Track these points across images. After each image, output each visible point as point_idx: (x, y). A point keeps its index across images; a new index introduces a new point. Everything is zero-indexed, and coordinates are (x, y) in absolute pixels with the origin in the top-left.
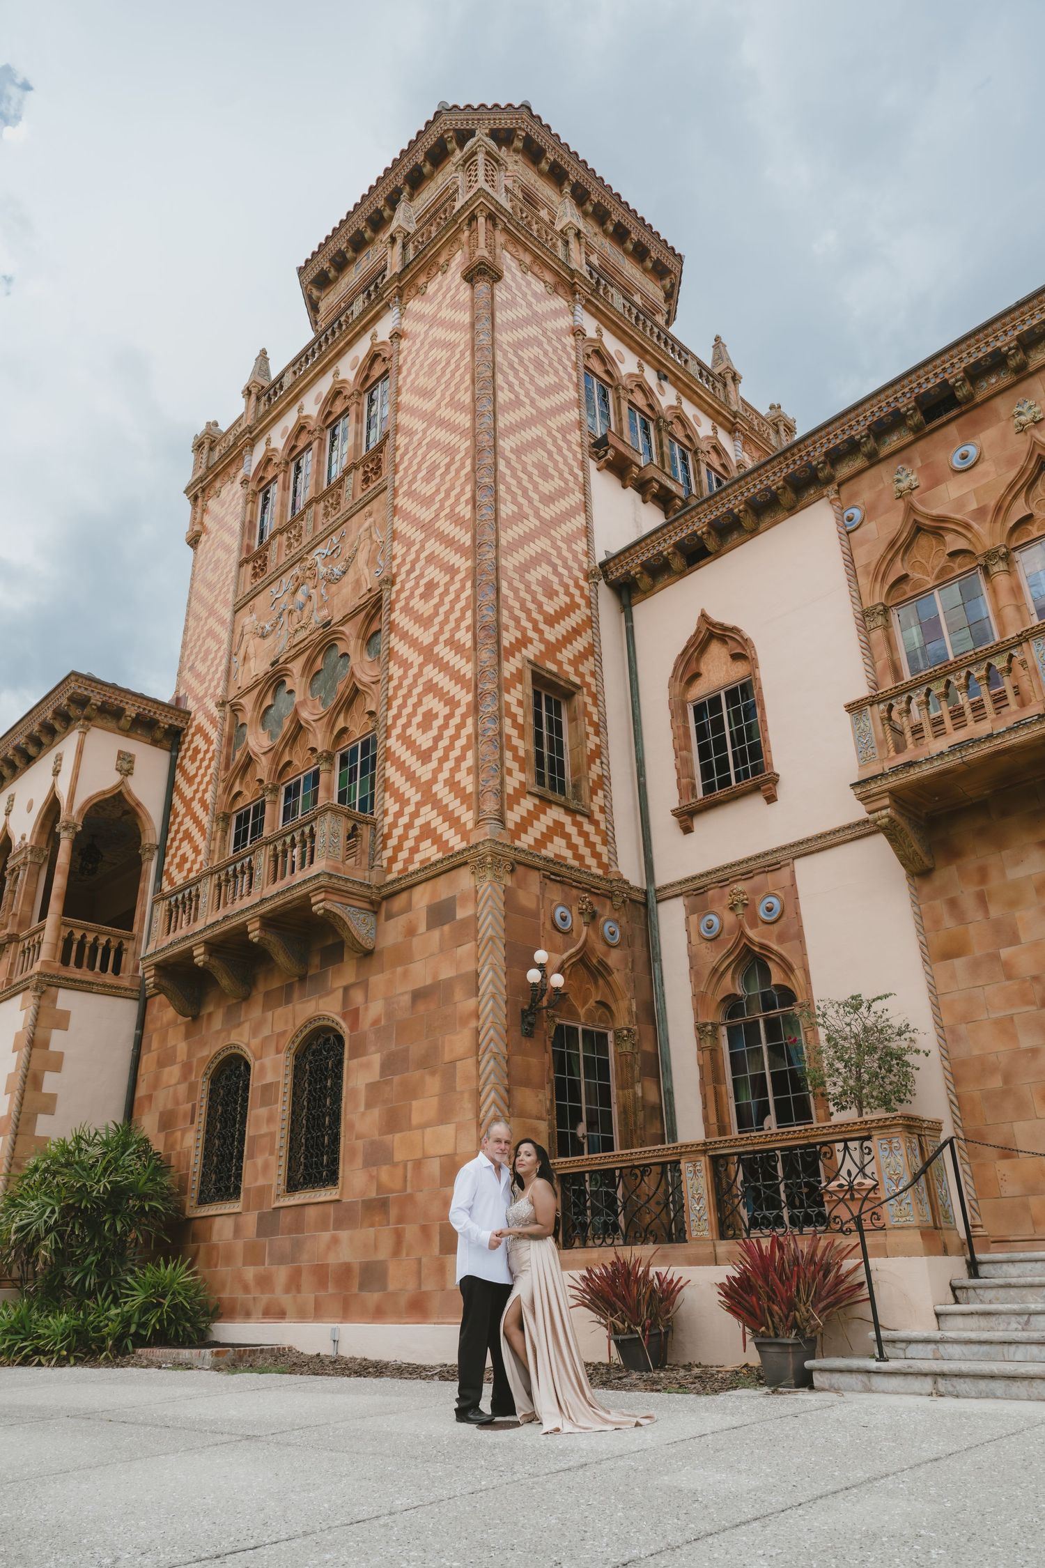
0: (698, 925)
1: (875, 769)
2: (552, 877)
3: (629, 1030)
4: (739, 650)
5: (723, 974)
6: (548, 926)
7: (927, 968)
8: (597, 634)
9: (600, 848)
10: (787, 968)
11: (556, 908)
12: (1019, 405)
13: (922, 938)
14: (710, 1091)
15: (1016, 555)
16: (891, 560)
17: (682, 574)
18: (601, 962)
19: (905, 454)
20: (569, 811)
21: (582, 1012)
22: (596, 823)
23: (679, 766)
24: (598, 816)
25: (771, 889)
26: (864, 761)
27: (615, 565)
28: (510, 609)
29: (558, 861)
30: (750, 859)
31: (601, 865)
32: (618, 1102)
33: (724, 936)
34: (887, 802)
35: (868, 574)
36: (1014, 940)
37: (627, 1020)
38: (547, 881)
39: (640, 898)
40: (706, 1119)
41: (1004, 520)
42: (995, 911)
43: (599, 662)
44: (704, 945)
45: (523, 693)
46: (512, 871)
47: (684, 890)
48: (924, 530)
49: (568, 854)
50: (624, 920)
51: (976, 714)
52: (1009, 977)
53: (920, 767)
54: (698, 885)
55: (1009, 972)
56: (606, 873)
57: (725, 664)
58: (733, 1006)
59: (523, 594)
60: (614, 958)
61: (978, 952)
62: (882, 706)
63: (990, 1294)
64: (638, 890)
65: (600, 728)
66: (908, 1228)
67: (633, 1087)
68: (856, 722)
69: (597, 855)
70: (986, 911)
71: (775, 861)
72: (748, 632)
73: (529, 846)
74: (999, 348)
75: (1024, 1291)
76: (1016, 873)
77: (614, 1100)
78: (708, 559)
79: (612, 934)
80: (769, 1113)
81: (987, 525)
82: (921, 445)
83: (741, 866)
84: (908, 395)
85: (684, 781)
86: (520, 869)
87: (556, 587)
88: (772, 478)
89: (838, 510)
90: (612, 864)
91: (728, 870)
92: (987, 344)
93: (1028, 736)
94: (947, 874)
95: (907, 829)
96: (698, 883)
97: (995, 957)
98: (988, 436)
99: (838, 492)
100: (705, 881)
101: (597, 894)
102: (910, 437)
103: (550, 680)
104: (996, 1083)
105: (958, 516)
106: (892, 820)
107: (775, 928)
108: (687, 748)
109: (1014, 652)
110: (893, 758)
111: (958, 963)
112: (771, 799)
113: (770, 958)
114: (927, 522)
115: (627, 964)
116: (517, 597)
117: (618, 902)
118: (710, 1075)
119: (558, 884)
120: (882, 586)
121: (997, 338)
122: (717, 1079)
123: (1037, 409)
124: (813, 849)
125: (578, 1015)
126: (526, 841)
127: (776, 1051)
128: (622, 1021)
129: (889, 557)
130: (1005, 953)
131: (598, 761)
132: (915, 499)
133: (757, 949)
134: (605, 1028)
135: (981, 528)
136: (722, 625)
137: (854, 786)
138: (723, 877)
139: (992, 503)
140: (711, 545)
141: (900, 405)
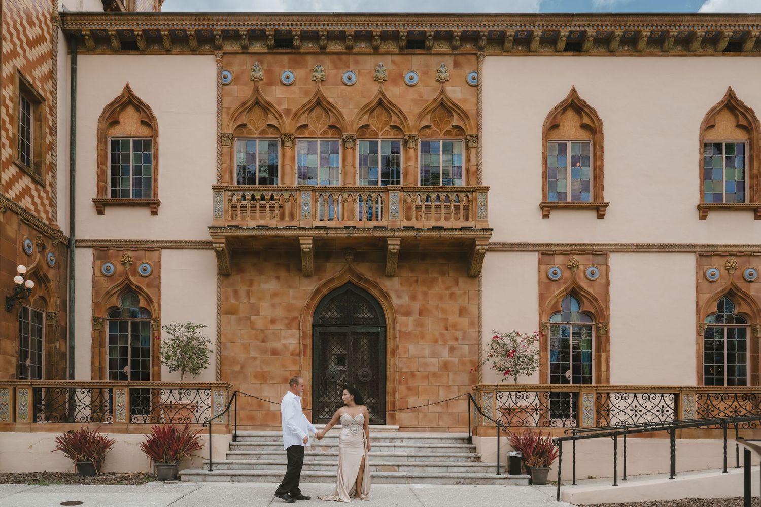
0: (101, 267)
1: (221, 223)
2: (25, 221)
3: (56, 314)
4: (146, 120)
5: (112, 295)
6: (21, 250)
7: (219, 317)
8: (55, 64)
9: (48, 208)
10: (149, 300)
11: (26, 240)
12: (317, 66)
13: (219, 303)
14: (97, 350)
15: (297, 141)
16: (241, 112)
17: (116, 52)
18: (45, 275)
19: (260, 57)
20: (35, 181)
21: (32, 300)
22: (47, 192)
23: (99, 173)
24: (48, 188)
25: (146, 260)
26: (216, 217)
27: (71, 20)
28: (8, 25)
29: (26, 211)
30: (137, 241)
31: (48, 218)
32: (45, 350)
33: (116, 276)
34: (223, 241)
35: (228, 114)
36: (257, 313)
37: (54, 309)
38: (21, 222)
39: (66, 242)
40: (93, 363)
41: (297, 121)
42: (253, 300)
43: (55, 85)
44: (103, 278)
45: (14, 92)
46: (4, 212)
47: (94, 246)
48: (260, 105)
49: (32, 208)
50: (57, 253)
51: (262, 209)
52: (252, 328)
53: (243, 230)
54: (104, 246)
55: (252, 326)
56: (50, 224)
57: (136, 123)
58: (114, 312)
59: (15, 16)
60: (51, 274)
61: (242, 315)
62: (230, 193)
63: (243, 447)
64: (65, 238)
65: (53, 131)
66: (221, 424)
67: (54, 343)
68: (215, 196)
69: (46, 212)
70: (249, 298)
71: (151, 246)
72: (156, 112)
73: (13, 198)
74: (318, 31)
75: (256, 447)
76: (265, 287)
77: (43, 348)
78: (136, 52)
79: (52, 260)
80: (127, 365)
81: (289, 120)
82: (269, 58)
83: (132, 243)
84: (272, 27)
85: (101, 183)
86: (8, 212)
87: (34, 19)
88: (189, 26)
89: (220, 68)
90: (54, 219)
91: (124, 243)
92: (315, 25)
93: (291, 234)
94: (236, 278)
95: (227, 255)
96: (103, 244)
97: (248, 319)
98: (301, 73)
99: (222, 57)
100: (108, 244)
101: (46, 236)
102: (265, 50)
103: (29, 88)
104: (237, 368)
105: (277, 108)
106: (223, 250)
107: (146, 280)
108: (104, 164)
109: (293, 193)
110: (229, 221)
111: (233, 318)
112: (154, 213)
113: (140, 294)
114: (262, 102)
115: (56, 278)
116: (12, 18)
117: (56, 242)
118: (97, 343)
119: (27, 226)
120: (233, 125)
121: (319, 25)
122: (101, 345)
123: (324, 73)
124: (173, 247)
125: (29, 301)
126: (12, 194)
127: (135, 338)
128: (52, 308)
129: (240, 110)
130: (253, 318)
131: (50, 152)
132: (260, 84)
133: (134, 288)
134: (42, 311)
135: (287, 120)
136: (140, 100)
137: (210, 228)
138: (120, 246)
139: (294, 110)
140: (141, 44)
141: (267, 30)
